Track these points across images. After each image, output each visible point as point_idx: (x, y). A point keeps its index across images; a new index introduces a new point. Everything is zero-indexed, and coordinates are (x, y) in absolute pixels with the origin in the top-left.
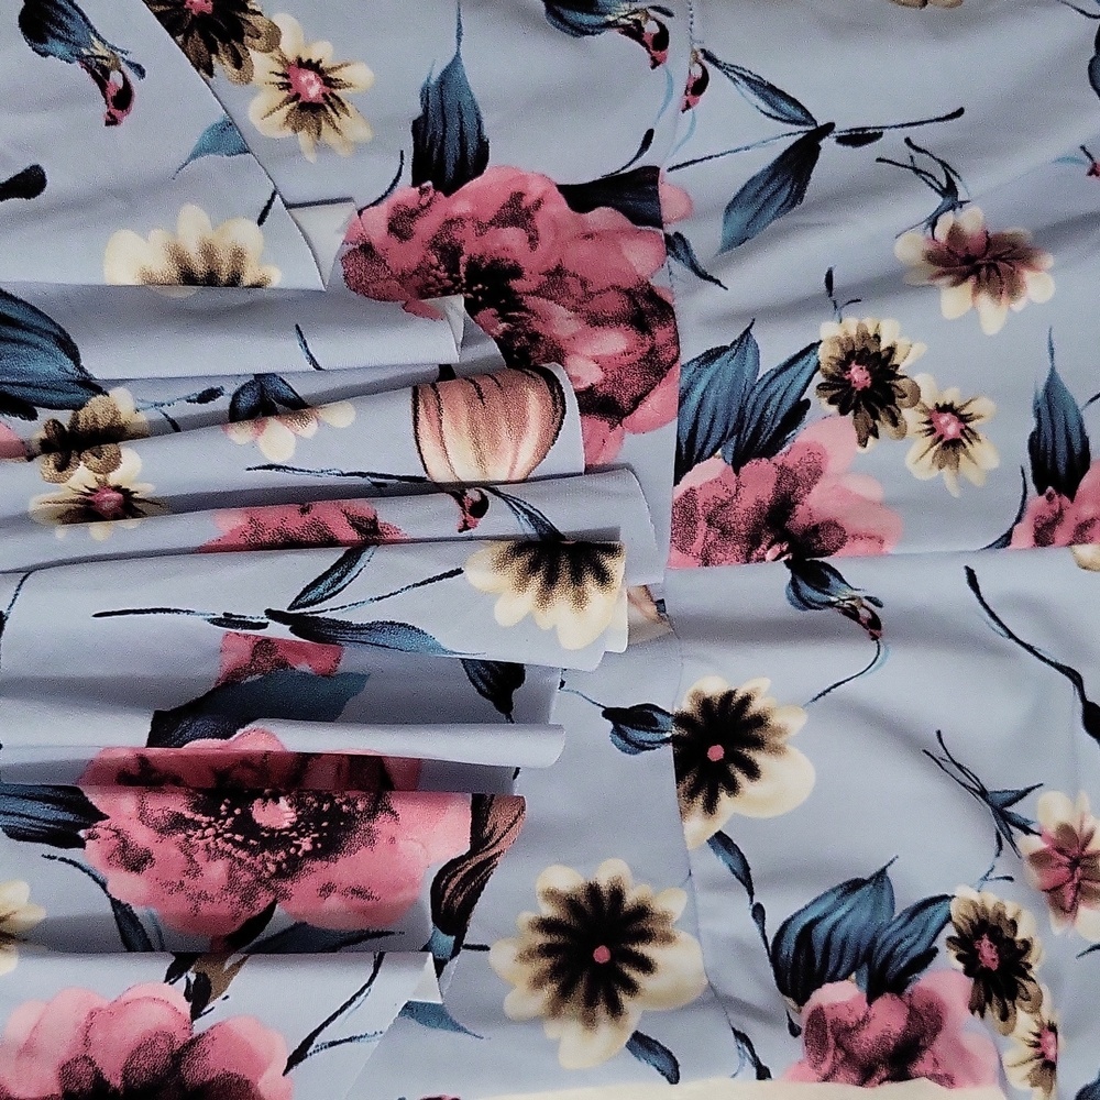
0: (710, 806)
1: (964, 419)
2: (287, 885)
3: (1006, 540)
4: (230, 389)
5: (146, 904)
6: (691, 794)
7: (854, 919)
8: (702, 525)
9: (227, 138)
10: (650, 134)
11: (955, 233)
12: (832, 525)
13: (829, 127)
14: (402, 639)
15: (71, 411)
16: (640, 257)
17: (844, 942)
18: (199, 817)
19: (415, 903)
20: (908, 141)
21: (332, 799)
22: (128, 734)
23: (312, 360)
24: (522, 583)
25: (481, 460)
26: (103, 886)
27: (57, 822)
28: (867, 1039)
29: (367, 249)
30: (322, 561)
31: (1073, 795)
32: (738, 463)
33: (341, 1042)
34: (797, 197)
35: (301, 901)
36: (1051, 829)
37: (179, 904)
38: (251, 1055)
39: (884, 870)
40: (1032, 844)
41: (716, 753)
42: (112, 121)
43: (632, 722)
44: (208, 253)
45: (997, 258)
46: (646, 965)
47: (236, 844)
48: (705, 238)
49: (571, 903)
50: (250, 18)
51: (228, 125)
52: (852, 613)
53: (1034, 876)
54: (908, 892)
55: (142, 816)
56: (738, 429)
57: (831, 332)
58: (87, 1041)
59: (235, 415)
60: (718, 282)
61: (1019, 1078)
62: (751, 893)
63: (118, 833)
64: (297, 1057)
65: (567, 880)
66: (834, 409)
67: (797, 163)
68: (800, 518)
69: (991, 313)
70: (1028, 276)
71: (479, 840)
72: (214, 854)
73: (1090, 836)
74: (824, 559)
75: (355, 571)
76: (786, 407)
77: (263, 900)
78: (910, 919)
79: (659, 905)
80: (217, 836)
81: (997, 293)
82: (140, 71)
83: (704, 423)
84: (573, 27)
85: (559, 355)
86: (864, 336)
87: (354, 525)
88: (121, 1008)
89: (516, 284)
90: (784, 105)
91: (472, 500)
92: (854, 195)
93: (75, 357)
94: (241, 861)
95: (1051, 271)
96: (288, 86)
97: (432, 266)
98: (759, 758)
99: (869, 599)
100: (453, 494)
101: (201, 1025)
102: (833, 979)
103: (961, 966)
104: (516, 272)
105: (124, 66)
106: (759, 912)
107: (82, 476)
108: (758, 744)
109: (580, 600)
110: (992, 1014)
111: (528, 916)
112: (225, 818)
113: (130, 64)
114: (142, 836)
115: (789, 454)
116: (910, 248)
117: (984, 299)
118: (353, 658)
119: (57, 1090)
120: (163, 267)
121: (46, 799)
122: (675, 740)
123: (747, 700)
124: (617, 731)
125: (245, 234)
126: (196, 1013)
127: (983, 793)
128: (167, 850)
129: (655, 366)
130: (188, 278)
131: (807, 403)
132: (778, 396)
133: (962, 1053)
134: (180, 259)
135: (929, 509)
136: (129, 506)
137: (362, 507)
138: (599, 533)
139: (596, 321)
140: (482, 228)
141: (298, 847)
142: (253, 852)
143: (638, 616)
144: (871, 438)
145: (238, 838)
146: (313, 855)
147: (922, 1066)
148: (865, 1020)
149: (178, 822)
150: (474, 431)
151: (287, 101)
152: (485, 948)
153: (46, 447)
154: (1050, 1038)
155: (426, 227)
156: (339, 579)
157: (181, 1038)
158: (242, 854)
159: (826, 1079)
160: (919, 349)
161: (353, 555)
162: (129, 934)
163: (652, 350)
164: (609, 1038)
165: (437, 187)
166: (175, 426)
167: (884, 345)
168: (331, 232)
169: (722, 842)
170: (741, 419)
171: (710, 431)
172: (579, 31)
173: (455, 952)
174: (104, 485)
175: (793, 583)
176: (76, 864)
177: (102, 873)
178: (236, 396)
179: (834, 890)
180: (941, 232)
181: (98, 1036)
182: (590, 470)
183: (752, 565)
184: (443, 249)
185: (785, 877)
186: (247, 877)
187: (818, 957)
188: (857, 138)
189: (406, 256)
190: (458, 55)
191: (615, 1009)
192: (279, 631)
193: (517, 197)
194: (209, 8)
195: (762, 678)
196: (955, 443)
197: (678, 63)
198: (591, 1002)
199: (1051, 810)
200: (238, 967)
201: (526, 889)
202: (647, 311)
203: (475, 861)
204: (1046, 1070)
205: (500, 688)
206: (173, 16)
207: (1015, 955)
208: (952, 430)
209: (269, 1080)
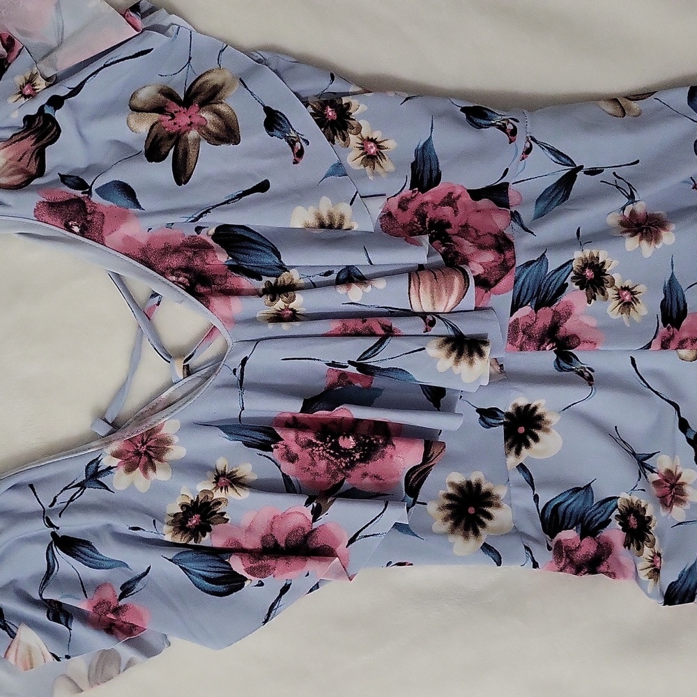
0: (518, 453)
1: (633, 293)
2: (349, 472)
3: (649, 346)
4: (336, 271)
5: (295, 476)
6: (510, 447)
7: (576, 504)
8: (521, 334)
9: (339, 169)
11: (633, 213)
12: (575, 336)
13: (581, 167)
14: (401, 376)
15: (275, 278)
16: (500, 221)
17: (571, 514)
18: (318, 442)
19: (399, 483)
20: (614, 173)
21: (370, 438)
22: (293, 407)
23: (370, 261)
24: (448, 355)
25: (433, 304)
26: (279, 467)
27: (264, 441)
28: (579, 556)
29: (389, 214)
30: (370, 342)
31: (673, 458)
32: (536, 309)
33: (369, 536)
34: (566, 197)
35: (354, 479)
36: (663, 471)
37: (307, 477)
38: (334, 538)
39: (590, 484)
40: (655, 477)
41: (521, 430)
42: (296, 162)
43: (487, 415)
44: (331, 216)
45: (651, 225)
46: (489, 517)
47: (331, 454)
48: (527, 214)
49: (459, 488)
50: (351, 121)
51: (340, 164)
52: (581, 374)
53: (654, 490)
54: (601, 493)
55: (297, 440)
56: (538, 294)
57: (578, 255)
58: (272, 528)
59: (338, 282)
60: (532, 233)
61: (643, 575)
62: (534, 490)
63: (286, 446)
64: (352, 541)
65: (458, 478)
66: (578, 287)
67: (566, 183)
68: (562, 332)
69: (647, 249)
70: (663, 233)
71: (426, 459)
72: (321, 458)
73: (680, 475)
74: (571, 351)
75: (383, 346)
76: (558, 285)
77: (340, 477)
78: (600, 506)
79: (495, 492)
80: (324, 450)
81: (649, 241)
82: (308, 143)
83: (523, 293)
84: (477, 124)
85: (466, 262)
86: (592, 257)
87: (383, 329)
88: (285, 516)
89: (448, 231)
90: (563, 159)
91: (429, 319)
92: (591, 197)
93: (279, 257)
94: (332, 461)
95: (673, 231)
96: (363, 149)
97: (415, 222)
98: (539, 433)
99: (589, 368)
100: (422, 317)
101: (315, 525)
102: (566, 529)
103: (621, 527)
104: (449, 225)
105: (301, 140)
106: (536, 498)
107: (280, 304)
108: (539, 427)
109: (471, 363)
110: (633, 548)
111: (442, 492)
112: (328, 443)
113: (304, 140)
114: (295, 448)
115: (558, 306)
116: (613, 220)
117: (644, 243)
118: (378, 382)
119: (260, 546)
120: (312, 221)
121: (261, 431)
122: (504, 423)
123: (535, 408)
124: (481, 418)
125: (345, 209)
126: (314, 520)
127: (634, 454)
128: (304, 455)
129: (505, 267)
130: (322, 226)
131: (567, 284)
132: (555, 281)
133: (619, 564)
134: (320, 218)
135: (615, 332)
136: (294, 317)
137: (385, 320)
138: (478, 336)
139: (482, 247)
140: (435, 206)
141: (354, 457)
142: (337, 458)
143: (493, 371)
144: (593, 300)
145: (332, 451)
146: (360, 460)
147: (603, 568)
148: (579, 547)
149: (310, 444)
150: (432, 292)
151: (362, 155)
152: (425, 504)
153: (265, 292)
154: (658, 559)
155: (413, 206)
156: (377, 350)
157: (307, 529)
158: (332, 458)
159: (561, 571)
160: (615, 263)
161: (381, 343)
162: (288, 487)
163: (504, 260)
164: (473, 545)
165: (419, 190)
166: (314, 286)
167: (600, 261)
168: (376, 208)
169: (522, 467)
170: (539, 289)
171: (525, 297)
172: (480, 126)
173: (413, 505)
174: (287, 308)
175: (557, 360)
176: (270, 458)
177: (279, 462)
178: (339, 274)
179: (568, 491)
180: (627, 213)
181: (276, 526)
182: (476, 309)
183: (541, 351)
184: (420, 215)
185: (547, 484)
186: (335, 468)
187: (560, 519)
188: (593, 172)
189: (406, 217)
190: (431, 136)
191: (476, 533)
192: (352, 369)
193: (451, 194)
194: (335, 118)
195: (543, 399)
196: (629, 304)
197: (520, 142)
198: (466, 529)
199: (663, 463)
200: (332, 502)
201: (442, 481)
202: (503, 244)
203: (424, 467)
204: (655, 572)
205: (436, 398)
206: (321, 121)
207: (644, 523)
208: (628, 298)
209: (341, 549)
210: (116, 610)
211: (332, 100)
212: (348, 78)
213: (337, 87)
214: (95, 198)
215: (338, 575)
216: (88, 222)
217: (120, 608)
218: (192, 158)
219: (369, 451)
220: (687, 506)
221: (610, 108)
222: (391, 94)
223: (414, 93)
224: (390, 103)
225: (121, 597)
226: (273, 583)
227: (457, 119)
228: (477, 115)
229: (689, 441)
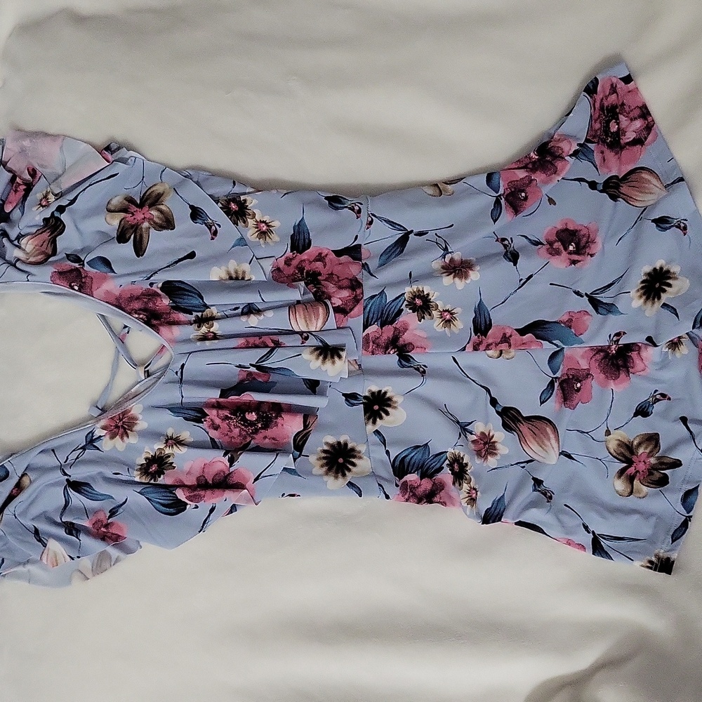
0: (374, 422)
1: (452, 314)
2: (255, 436)
3: (464, 349)
4: (241, 307)
5: (219, 439)
6: (369, 419)
7: (417, 456)
8: (371, 343)
9: (242, 242)
10: (357, 236)
11: (452, 260)
12: (410, 344)
13: (412, 231)
14: (286, 373)
15: (201, 313)
16: (354, 270)
17: (414, 462)
18: (232, 416)
19: (289, 443)
20: (436, 234)
21: (266, 413)
22: (214, 394)
23: (263, 300)
24: (317, 358)
25: (307, 326)
26: (208, 433)
27: (196, 416)
28: (420, 491)
29: (278, 269)
30: (264, 351)
31: (486, 424)
32: (382, 326)
33: (267, 476)
34: (402, 251)
35: (258, 440)
36: (478, 434)
37: (227, 439)
38: (244, 478)
39: (427, 443)
40: (475, 438)
41: (376, 407)
42: (212, 239)
43: (351, 398)
44: (236, 272)
45: (462, 267)
46: (354, 465)
47: (241, 424)
48: (373, 264)
49: (332, 446)
50: (248, 211)
51: (242, 239)
52: (418, 369)
53: (472, 446)
54: (435, 449)
55: (218, 415)
56: (381, 317)
57: (408, 290)
58: (203, 472)
59: (243, 314)
60: (376, 277)
61: (464, 502)
62: (385, 447)
63: (212, 420)
64: (256, 479)
65: (331, 440)
66: (411, 311)
67: (403, 241)
68: (401, 341)
69: (460, 284)
70: (471, 273)
71: (306, 426)
72: (236, 427)
73: (493, 436)
74: (409, 354)
75: (273, 354)
76: (396, 310)
77: (248, 440)
78: (435, 458)
79: (358, 448)
80: (237, 422)
81: (461, 278)
82: (220, 226)
83: (371, 315)
84: (335, 207)
85: (329, 298)
86: (419, 291)
87: (273, 342)
88: (212, 463)
89: (319, 278)
90: (397, 226)
91: (304, 336)
92: (418, 251)
93: (203, 299)
94: (243, 429)
95: (478, 271)
96: (257, 228)
97: (296, 273)
98: (389, 409)
99: (423, 365)
100: (300, 334)
101: (232, 469)
102: (411, 473)
103: (450, 472)
104: (320, 274)
105: (215, 225)
106: (388, 452)
107: (204, 329)
108: (389, 406)
109: (334, 363)
110: (457, 485)
111: (320, 449)
112: (239, 417)
113: (217, 224)
114: (218, 421)
115: (397, 324)
116: (437, 265)
117: (457, 279)
118: (273, 377)
119: (196, 483)
120: (224, 276)
121: (194, 410)
122: (364, 403)
123: (385, 393)
124: (346, 400)
125: (246, 267)
126: (231, 466)
127: (458, 422)
128: (224, 425)
129: (357, 300)
130: (231, 278)
131: (403, 310)
132: (393, 308)
133: (449, 496)
134: (229, 273)
135: (440, 340)
136: (215, 337)
137: (275, 338)
138: (340, 346)
139: (341, 288)
140: (311, 262)
141: (258, 426)
142: (246, 427)
143: (352, 368)
144: (422, 319)
145: (242, 422)
146: (261, 428)
147: (436, 499)
148: (420, 485)
149: (227, 418)
150: (305, 318)
151: (257, 231)
152: (308, 456)
153: (195, 322)
154: (474, 492)
155: (295, 263)
156: (269, 356)
157: (227, 472)
158: (243, 427)
159: (407, 500)
160: (437, 294)
161: (273, 349)
162: (214, 445)
163: (356, 296)
164: (341, 482)
165: (297, 253)
166: (227, 317)
167: (425, 293)
168: (268, 266)
169: (377, 432)
170: (382, 313)
171: (372, 318)
172: (337, 209)
173: (299, 456)
174: (209, 331)
175: (399, 360)
176: (201, 428)
177: (208, 430)
178: (243, 309)
179: (411, 448)
180: (447, 260)
181: (206, 470)
182: (338, 328)
183: (387, 355)
184: (300, 268)
185: (396, 443)
186: (245, 433)
187: (406, 466)
188: (420, 234)
189: (290, 271)
190: (303, 217)
191: (344, 475)
192: (253, 369)
193: (320, 254)
194: (237, 209)
195: (390, 387)
196: (449, 321)
197: (364, 217)
198: (337, 473)
199: (478, 428)
200: (241, 454)
201: (320, 441)
202: (355, 285)
203: (305, 432)
204: (472, 501)
205: (313, 386)
206: (228, 211)
207: (463, 468)
208: (448, 317)
209: (249, 484)
210: (107, 526)
211: (234, 198)
212: (245, 183)
213: (237, 189)
214: (87, 268)
215: (248, 501)
216: (83, 283)
217: (108, 524)
218: (145, 240)
219: (267, 423)
220: (498, 457)
221: (430, 191)
222: (274, 192)
223: (290, 189)
224: (274, 197)
225: (110, 517)
226: (205, 506)
227: (321, 205)
228: (335, 201)
229: (497, 412)
